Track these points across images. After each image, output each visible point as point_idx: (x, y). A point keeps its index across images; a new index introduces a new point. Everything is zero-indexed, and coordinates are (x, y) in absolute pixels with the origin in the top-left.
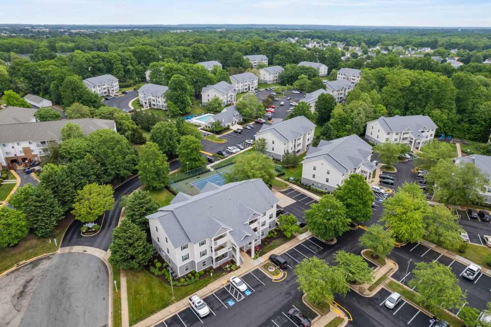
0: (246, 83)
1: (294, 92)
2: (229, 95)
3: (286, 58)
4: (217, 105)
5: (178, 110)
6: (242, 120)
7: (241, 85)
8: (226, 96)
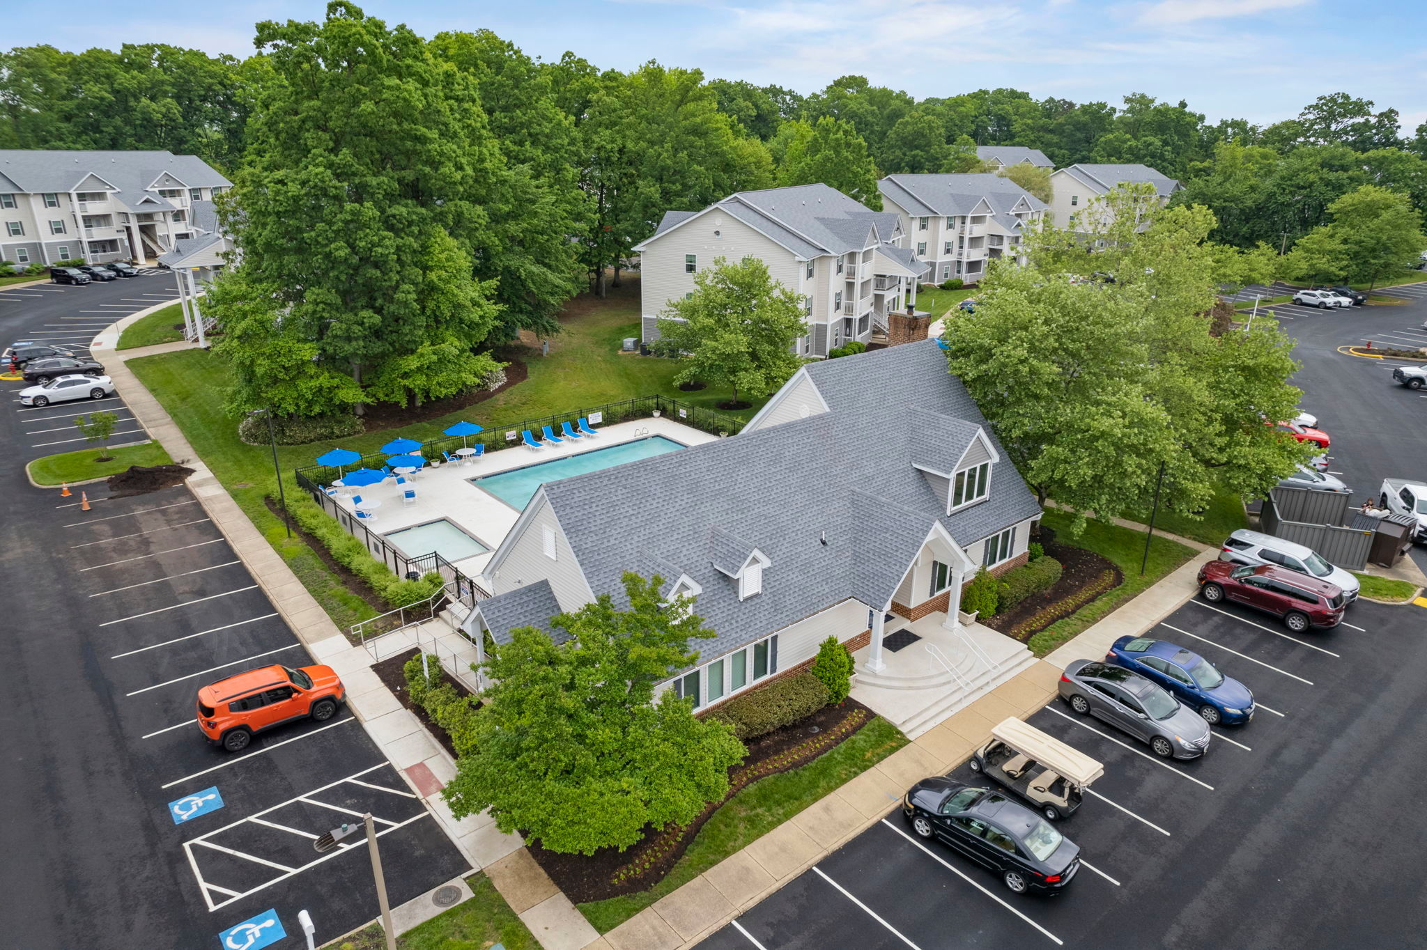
0: (978, 230)
1: (1317, 297)
2: (865, 271)
3: (1165, 143)
4: (741, 343)
5: (300, 369)
6: (1021, 547)
7: (946, 235)
8: (836, 283)
